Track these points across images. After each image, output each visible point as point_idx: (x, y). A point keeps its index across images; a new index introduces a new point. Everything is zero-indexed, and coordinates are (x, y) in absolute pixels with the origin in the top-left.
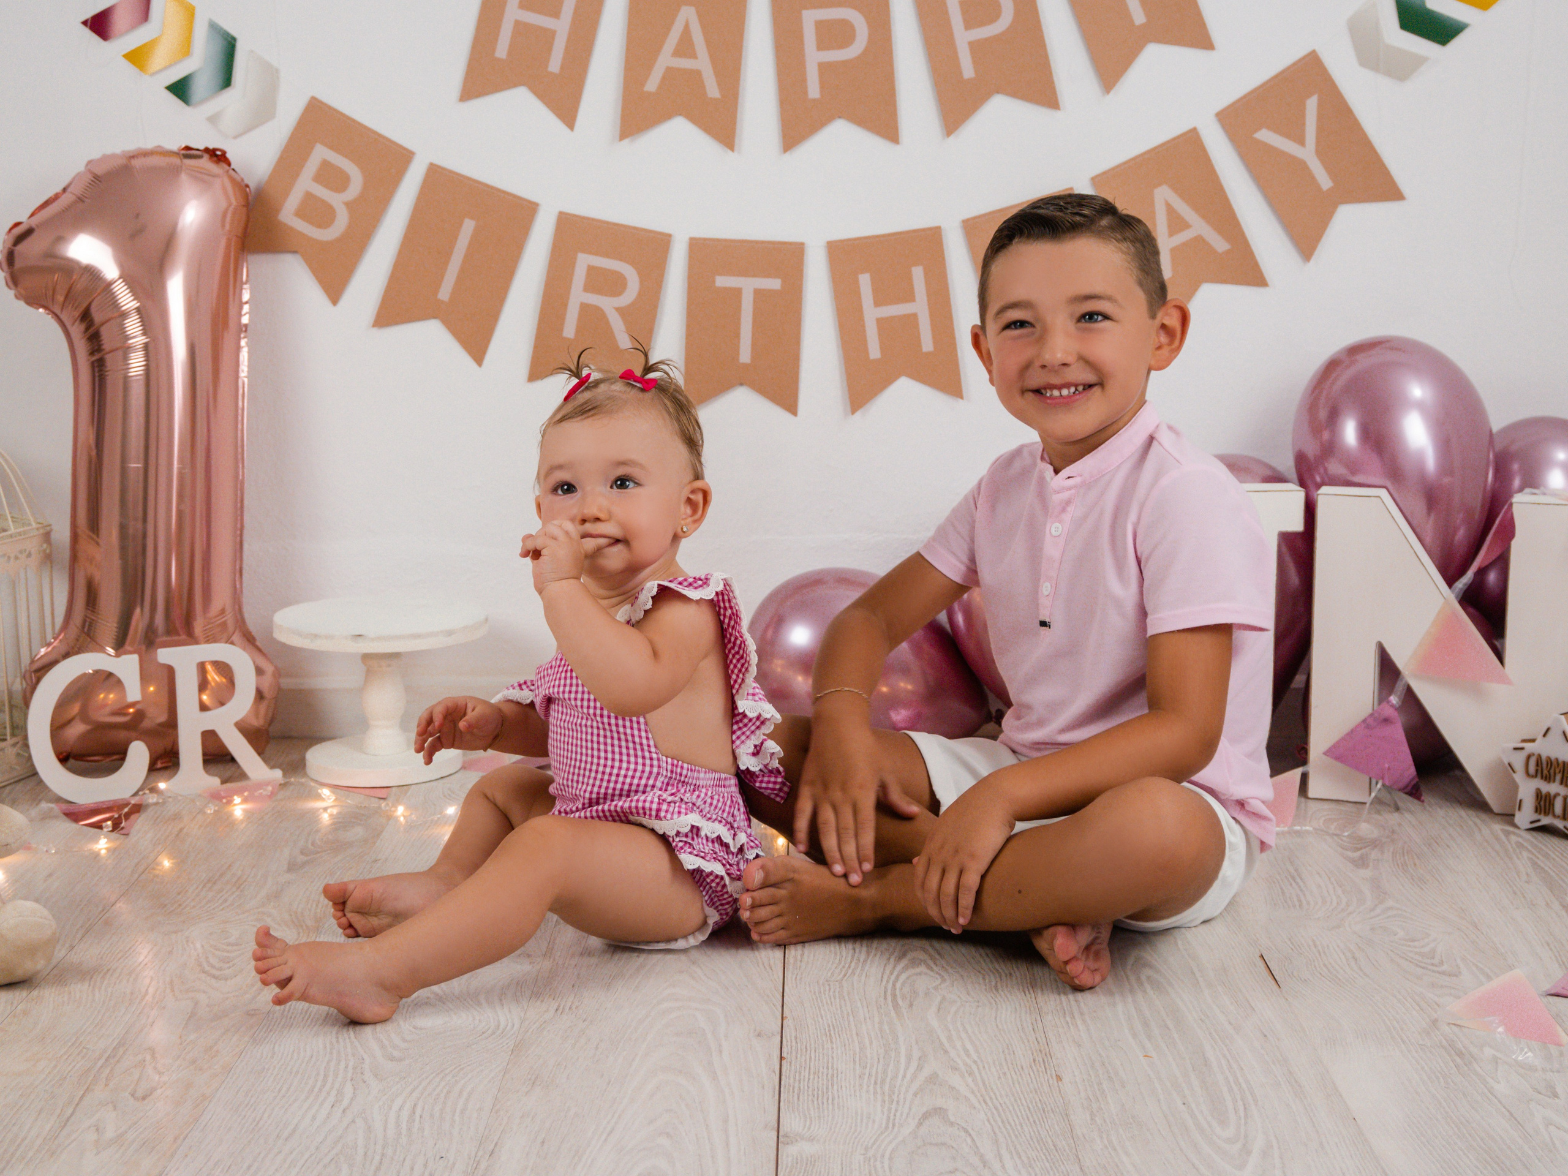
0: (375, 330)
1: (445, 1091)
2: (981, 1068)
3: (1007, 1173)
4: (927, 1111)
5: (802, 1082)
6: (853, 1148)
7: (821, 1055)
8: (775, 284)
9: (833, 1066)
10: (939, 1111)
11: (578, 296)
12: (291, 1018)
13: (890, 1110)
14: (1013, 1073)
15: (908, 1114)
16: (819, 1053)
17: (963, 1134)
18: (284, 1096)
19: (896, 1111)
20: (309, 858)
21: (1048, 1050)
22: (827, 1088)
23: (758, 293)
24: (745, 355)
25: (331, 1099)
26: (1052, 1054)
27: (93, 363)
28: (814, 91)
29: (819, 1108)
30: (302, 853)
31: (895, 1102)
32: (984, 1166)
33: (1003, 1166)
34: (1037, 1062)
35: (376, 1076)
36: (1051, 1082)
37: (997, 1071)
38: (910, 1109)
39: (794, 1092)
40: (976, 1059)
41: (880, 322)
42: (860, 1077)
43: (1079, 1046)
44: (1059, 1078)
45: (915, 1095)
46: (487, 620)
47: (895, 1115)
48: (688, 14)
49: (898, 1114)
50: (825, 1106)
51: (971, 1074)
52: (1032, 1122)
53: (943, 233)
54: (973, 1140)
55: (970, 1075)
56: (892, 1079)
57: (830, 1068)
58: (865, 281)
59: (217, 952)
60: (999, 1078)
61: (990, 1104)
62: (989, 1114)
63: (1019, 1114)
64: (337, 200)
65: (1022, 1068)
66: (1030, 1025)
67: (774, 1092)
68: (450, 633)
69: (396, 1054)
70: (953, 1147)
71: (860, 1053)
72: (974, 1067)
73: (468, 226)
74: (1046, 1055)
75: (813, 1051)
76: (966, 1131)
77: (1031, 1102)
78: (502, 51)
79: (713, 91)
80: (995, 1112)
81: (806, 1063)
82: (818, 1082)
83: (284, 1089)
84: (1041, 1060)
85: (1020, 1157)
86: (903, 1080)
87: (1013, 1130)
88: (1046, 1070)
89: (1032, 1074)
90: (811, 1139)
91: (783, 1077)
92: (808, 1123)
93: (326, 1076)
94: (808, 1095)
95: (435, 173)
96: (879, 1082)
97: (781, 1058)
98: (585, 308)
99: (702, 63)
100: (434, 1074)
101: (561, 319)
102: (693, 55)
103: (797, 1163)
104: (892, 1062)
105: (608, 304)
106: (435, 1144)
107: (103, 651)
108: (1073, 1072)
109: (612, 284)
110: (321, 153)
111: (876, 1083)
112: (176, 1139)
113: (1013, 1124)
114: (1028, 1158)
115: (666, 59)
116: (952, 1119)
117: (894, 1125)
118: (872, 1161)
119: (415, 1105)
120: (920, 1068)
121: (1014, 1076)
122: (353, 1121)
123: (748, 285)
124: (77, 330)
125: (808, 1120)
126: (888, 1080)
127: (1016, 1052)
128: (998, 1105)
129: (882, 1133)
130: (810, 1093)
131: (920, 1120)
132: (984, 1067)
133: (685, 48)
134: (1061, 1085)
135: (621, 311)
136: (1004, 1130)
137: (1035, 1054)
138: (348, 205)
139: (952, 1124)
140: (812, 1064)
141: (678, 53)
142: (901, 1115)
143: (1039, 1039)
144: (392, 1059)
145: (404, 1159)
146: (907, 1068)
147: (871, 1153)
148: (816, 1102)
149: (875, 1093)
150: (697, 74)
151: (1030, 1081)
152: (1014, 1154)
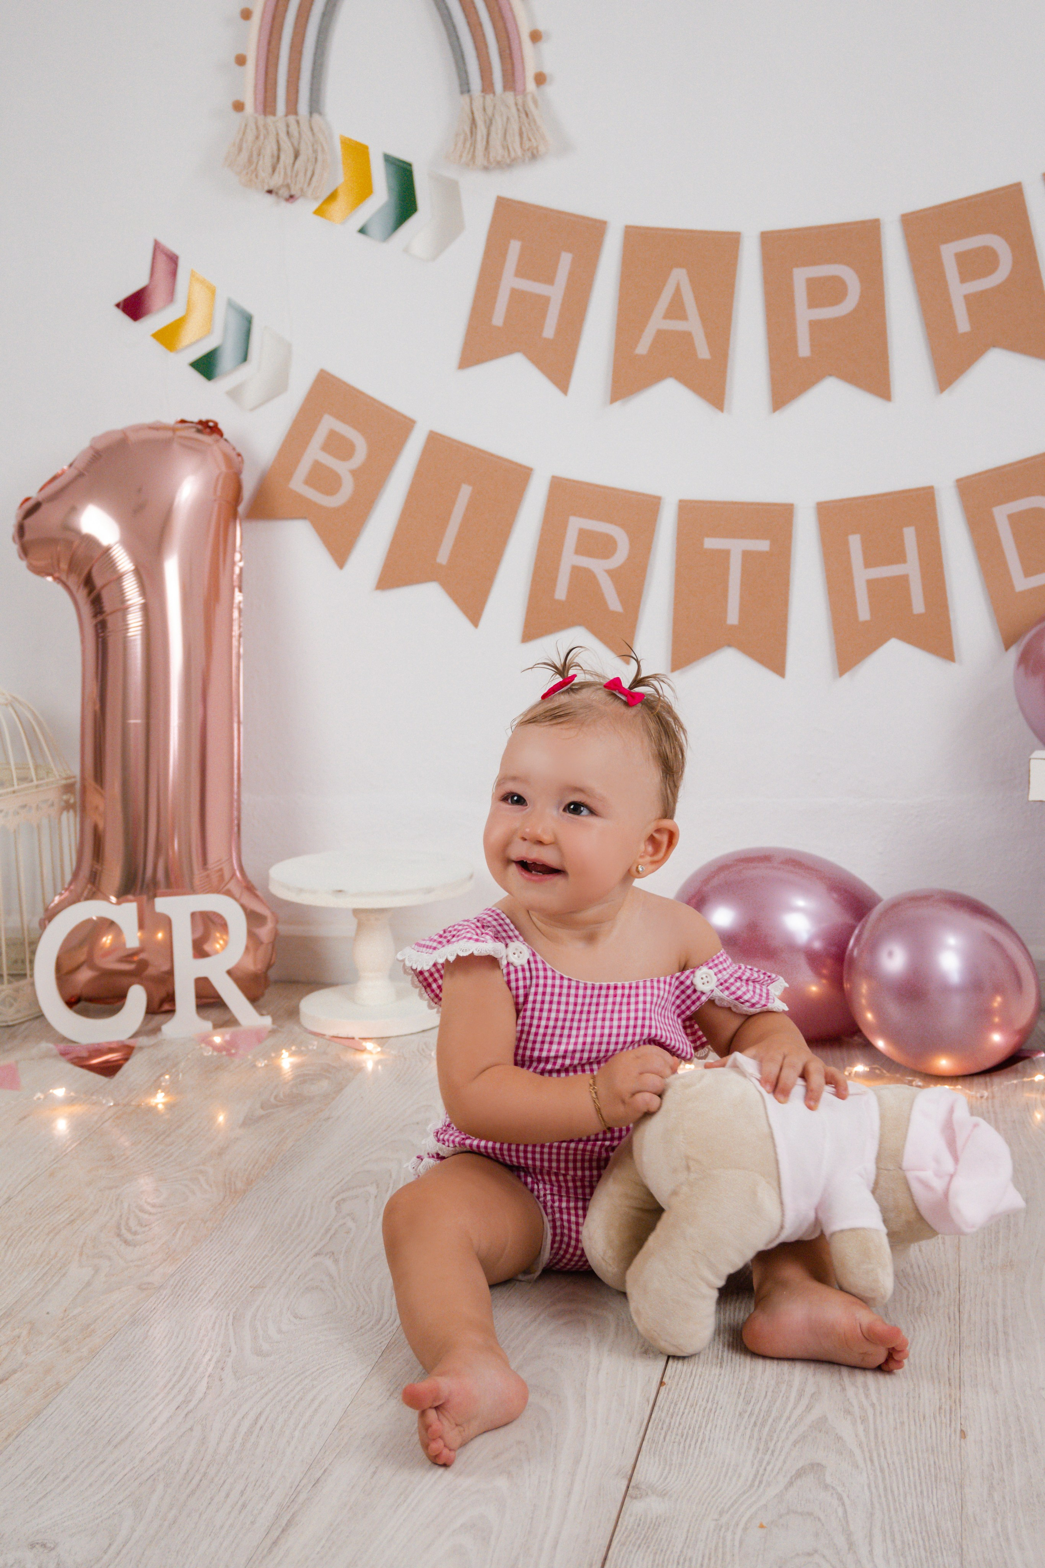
0: (378, 592)
1: (297, 1397)
2: (878, 1413)
3: (873, 1562)
4: (803, 1467)
5: (675, 1415)
6: (706, 1510)
7: (705, 1382)
8: (763, 545)
9: (714, 1398)
10: (816, 1468)
11: (569, 559)
12: (179, 1296)
13: (761, 1462)
14: (912, 1423)
15: (781, 1469)
16: (704, 1380)
17: (835, 1502)
18: (134, 1391)
19: (768, 1463)
20: (266, 1112)
21: (958, 1395)
22: (700, 1427)
23: (747, 555)
24: (733, 617)
25: (180, 1398)
26: (962, 1401)
27: (96, 626)
28: (804, 349)
29: (683, 1453)
30: (262, 1107)
31: (770, 1452)
32: (850, 1549)
33: (871, 1552)
34: (943, 1411)
35: (235, 1373)
36: (953, 1438)
37: (895, 1420)
38: (784, 1462)
39: (662, 1428)
40: (875, 1401)
41: (870, 583)
42: (740, 1414)
43: (996, 1392)
44: (963, 1434)
45: (795, 1443)
46: (471, 877)
47: (765, 1470)
48: (679, 277)
49: (769, 1468)
50: (691, 1451)
51: (864, 1420)
52: (919, 1493)
53: (936, 493)
54: (845, 1512)
55: (863, 1422)
56: (774, 1421)
57: (710, 1400)
58: (855, 542)
59: (140, 1214)
60: (895, 1428)
61: (876, 1463)
62: (871, 1477)
63: (906, 1479)
64: (343, 468)
65: (924, 1418)
66: (946, 1360)
67: (641, 1427)
68: (429, 891)
69: (266, 1347)
70: (819, 1519)
71: (748, 1382)
72: (870, 1412)
73: (466, 492)
74: (955, 1402)
75: (698, 1377)
76: (840, 1499)
77: (924, 1464)
78: (498, 319)
79: (703, 352)
80: (879, 1474)
81: (685, 1392)
82: (692, 1418)
83: (139, 1382)
84: (948, 1408)
85: (893, 1541)
86: (786, 1423)
87: (895, 1501)
88: (950, 1421)
89: (933, 1425)
90: (663, 1494)
91: (656, 1408)
92: (666, 1471)
93: (186, 1369)
94: (677, 1435)
95: (434, 438)
96: (758, 1424)
97: (662, 1383)
98: (576, 571)
99: (693, 325)
100: (293, 1376)
101: (553, 581)
102: (684, 317)
103: (639, 1525)
104: (780, 1397)
105: (598, 567)
106: (263, 1466)
107: (107, 899)
108: (981, 1428)
109: (604, 547)
110: (328, 423)
111: (755, 1423)
112: (9, 1435)
113: (896, 1493)
114: (903, 1542)
115: (657, 322)
116: (828, 1480)
117: (760, 1482)
118: (723, 1530)
119: (260, 1414)
120: (809, 1408)
121: (913, 1428)
122: (191, 1429)
123: (737, 547)
124: (82, 595)
125: (667, 1468)
126: (770, 1420)
127: (922, 1396)
128: (885, 1466)
129: (744, 1493)
130: (680, 1432)
131: (791, 1478)
132: (881, 1413)
133: (676, 310)
134: (963, 1444)
135: (613, 574)
136: (883, 1499)
137: (943, 1400)
138: (353, 473)
139: (826, 1487)
140: (692, 1393)
141: (668, 315)
142: (772, 1470)
143: (952, 1381)
144: (259, 1353)
145: (224, 1482)
146: (794, 1408)
147: (724, 1519)
148: (682, 1445)
149: (751, 1437)
150: (686, 337)
151: (929, 1436)
152: (888, 1535)
